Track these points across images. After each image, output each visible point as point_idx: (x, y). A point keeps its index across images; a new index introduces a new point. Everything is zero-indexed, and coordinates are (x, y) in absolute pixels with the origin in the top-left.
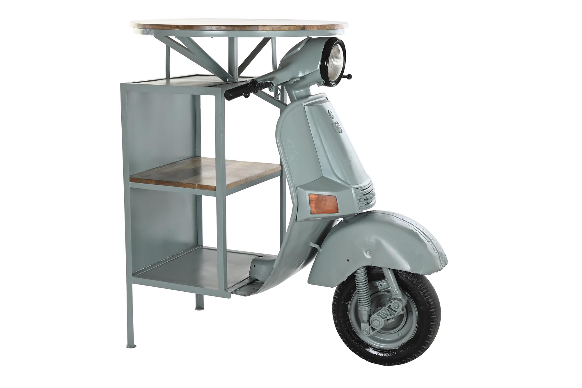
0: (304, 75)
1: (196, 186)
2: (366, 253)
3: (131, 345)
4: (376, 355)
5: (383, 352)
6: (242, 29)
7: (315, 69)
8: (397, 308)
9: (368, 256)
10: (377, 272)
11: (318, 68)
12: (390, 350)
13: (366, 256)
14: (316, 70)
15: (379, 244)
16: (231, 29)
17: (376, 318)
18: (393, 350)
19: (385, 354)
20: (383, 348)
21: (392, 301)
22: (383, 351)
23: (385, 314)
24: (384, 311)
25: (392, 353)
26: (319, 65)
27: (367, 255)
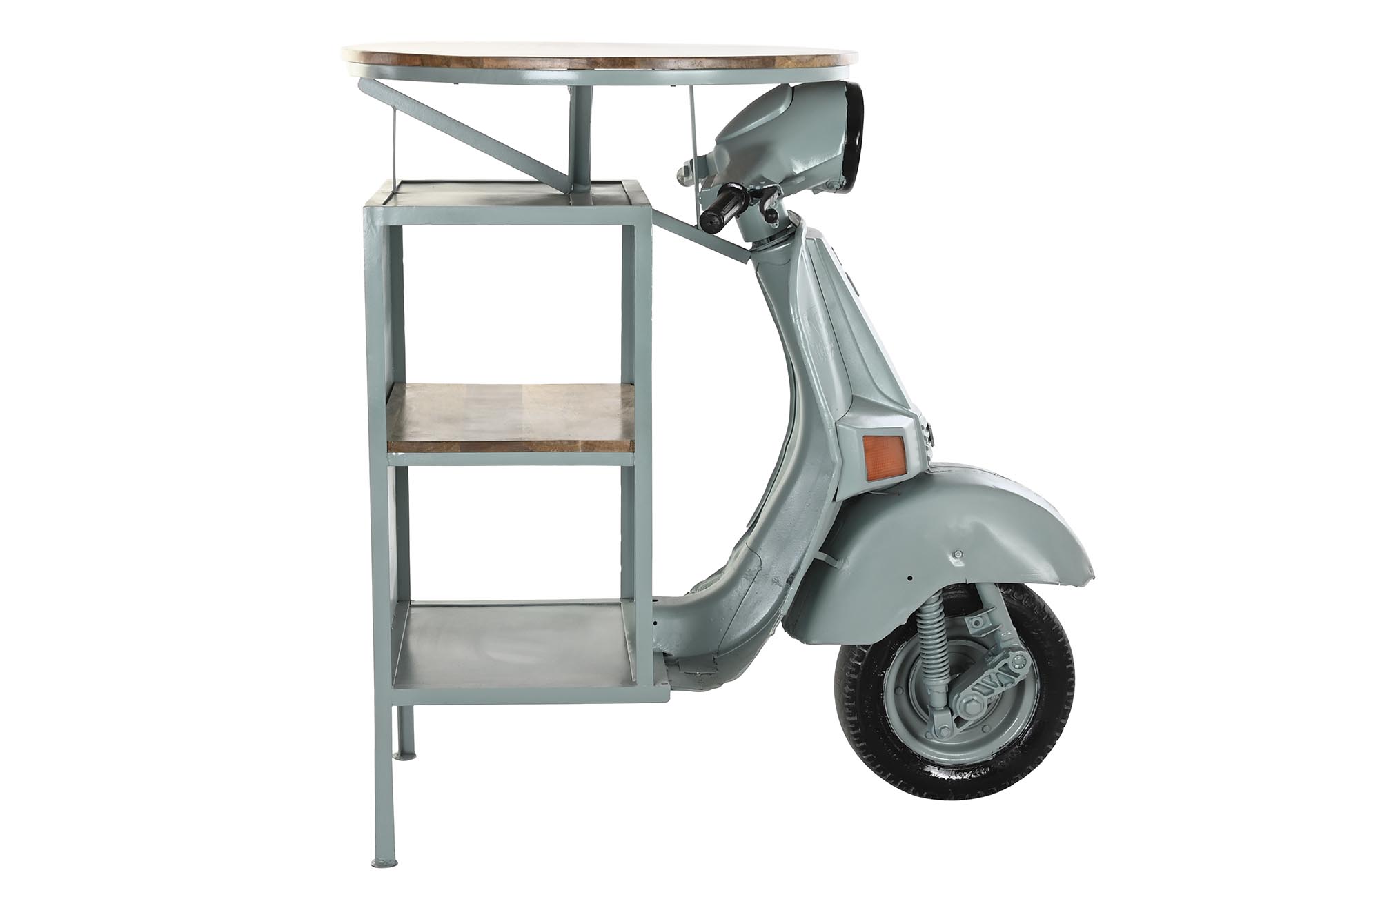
0: (806, 169)
1: (577, 445)
2: (954, 556)
3: (385, 859)
4: (946, 779)
5: (959, 771)
6: (744, 66)
7: (832, 155)
8: (1019, 668)
9: (956, 562)
10: (957, 596)
11: (840, 152)
12: (975, 765)
13: (953, 563)
14: (835, 155)
15: (981, 534)
16: (723, 66)
17: (971, 698)
18: (981, 763)
19: (965, 775)
20: (957, 763)
21: (1010, 653)
22: (959, 769)
23: (991, 685)
24: (988, 680)
25: (979, 769)
26: (841, 145)
27: (955, 560)
